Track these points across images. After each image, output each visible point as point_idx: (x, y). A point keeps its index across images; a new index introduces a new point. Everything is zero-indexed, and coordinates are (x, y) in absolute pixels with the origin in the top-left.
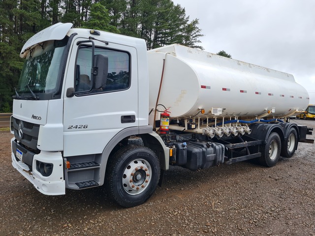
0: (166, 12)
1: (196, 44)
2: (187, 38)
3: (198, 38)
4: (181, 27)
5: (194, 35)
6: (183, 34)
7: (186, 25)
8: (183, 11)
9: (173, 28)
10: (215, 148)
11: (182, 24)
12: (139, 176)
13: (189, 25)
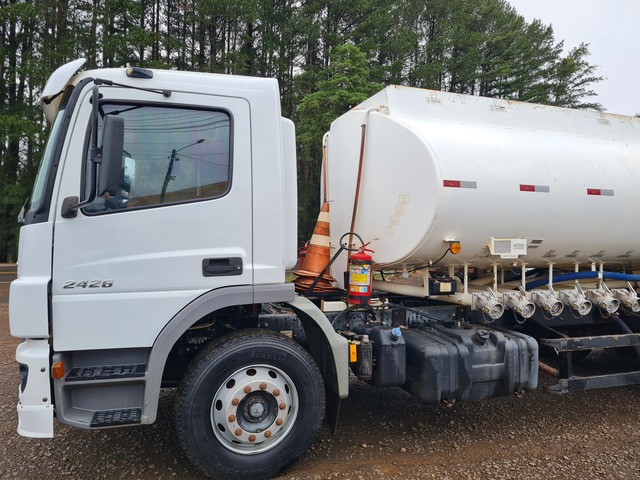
0: (504, 40)
1: (583, 100)
2: (560, 90)
3: (587, 88)
4: (545, 66)
5: (578, 81)
6: (550, 82)
7: (557, 61)
8: (547, 33)
9: (523, 72)
10: (501, 347)
11: (546, 59)
12: (258, 408)
13: (565, 61)
